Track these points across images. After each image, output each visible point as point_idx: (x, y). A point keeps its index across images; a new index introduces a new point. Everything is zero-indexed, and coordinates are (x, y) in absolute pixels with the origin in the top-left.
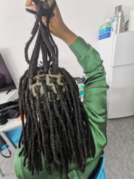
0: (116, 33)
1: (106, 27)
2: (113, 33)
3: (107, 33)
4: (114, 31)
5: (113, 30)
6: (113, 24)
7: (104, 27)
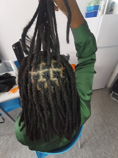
0: (103, 14)
1: (94, 5)
2: (99, 13)
3: (95, 12)
4: (101, 11)
5: (100, 9)
6: (101, 3)
7: (92, 5)
